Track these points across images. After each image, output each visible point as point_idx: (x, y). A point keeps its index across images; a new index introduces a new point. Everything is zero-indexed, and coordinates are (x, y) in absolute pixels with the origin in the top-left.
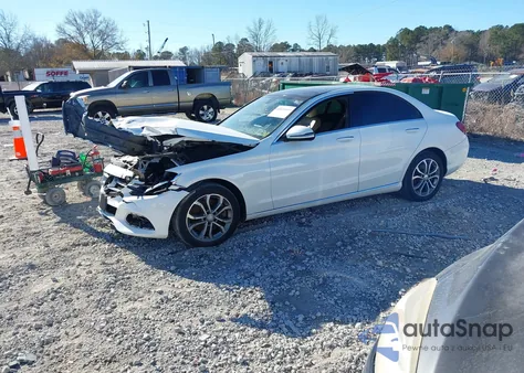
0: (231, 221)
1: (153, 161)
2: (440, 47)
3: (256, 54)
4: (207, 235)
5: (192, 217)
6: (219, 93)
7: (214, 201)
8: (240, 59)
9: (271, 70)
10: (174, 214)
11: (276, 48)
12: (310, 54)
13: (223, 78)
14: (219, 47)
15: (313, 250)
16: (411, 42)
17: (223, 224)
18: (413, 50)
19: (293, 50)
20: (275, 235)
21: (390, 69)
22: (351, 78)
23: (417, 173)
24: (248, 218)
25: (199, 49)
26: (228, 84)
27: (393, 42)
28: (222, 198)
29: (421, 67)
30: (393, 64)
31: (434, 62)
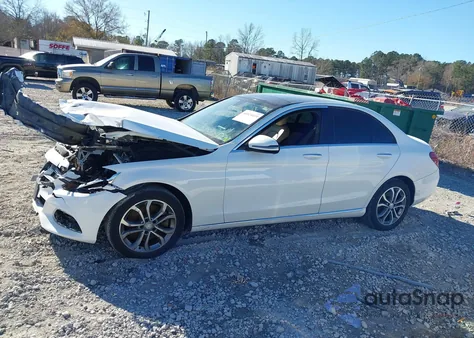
0: (173, 231)
1: (95, 152)
2: (408, 73)
3: (243, 55)
4: (142, 244)
5: (126, 224)
6: (200, 86)
7: (156, 208)
8: (228, 58)
9: (254, 71)
10: (106, 217)
11: (262, 52)
12: (292, 62)
13: (209, 72)
14: (211, 44)
15: (259, 280)
16: (383, 65)
17: (163, 235)
18: (384, 72)
19: (277, 56)
20: (221, 252)
21: (362, 86)
22: (326, 89)
23: (383, 201)
24: (194, 229)
25: (193, 43)
26: (210, 78)
27: (367, 63)
28: (165, 205)
29: (390, 87)
30: (365, 82)
31: (402, 85)
